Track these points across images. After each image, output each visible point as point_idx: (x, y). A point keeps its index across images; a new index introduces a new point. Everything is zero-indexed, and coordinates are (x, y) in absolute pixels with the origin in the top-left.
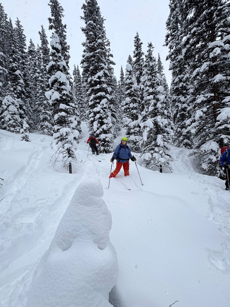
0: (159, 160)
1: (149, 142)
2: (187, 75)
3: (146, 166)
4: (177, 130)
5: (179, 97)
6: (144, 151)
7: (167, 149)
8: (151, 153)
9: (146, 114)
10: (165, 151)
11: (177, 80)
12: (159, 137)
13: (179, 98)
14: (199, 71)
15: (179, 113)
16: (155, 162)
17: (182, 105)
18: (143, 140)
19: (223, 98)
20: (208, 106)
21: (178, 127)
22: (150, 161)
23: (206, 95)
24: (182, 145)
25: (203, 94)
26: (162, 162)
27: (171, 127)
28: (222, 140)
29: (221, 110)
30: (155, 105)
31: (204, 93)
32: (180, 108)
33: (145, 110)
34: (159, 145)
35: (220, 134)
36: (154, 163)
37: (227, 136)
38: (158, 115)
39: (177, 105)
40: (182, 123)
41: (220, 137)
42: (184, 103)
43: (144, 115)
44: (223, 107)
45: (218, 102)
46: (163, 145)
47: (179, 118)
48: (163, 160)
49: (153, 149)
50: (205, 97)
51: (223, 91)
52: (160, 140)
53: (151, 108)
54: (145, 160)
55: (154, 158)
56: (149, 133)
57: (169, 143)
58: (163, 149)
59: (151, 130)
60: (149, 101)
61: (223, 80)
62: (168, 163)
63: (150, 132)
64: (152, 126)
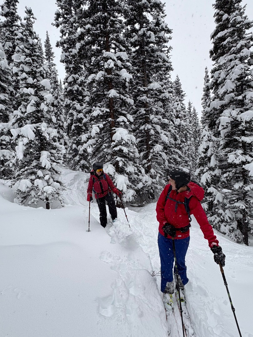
0: (44, 190)
1: (27, 162)
2: (82, 78)
3: (22, 201)
4: (71, 147)
5: (74, 102)
6: (19, 175)
7: (56, 172)
8: (31, 180)
9: (22, 115)
10: (54, 176)
11: (70, 79)
12: (45, 154)
13: (74, 104)
14: (94, 78)
15: (74, 124)
16: (37, 194)
17: (78, 115)
18: (16, 158)
19: (118, 117)
20: (104, 123)
21: (73, 143)
22: (29, 192)
23: (102, 109)
24: (78, 167)
25: (99, 107)
26: (48, 193)
27: (65, 142)
28: (118, 162)
29: (117, 129)
30: (38, 105)
31: (101, 106)
32: (75, 118)
33: (21, 109)
34: (43, 166)
35: (116, 156)
36: (36, 196)
37: (121, 158)
38: (42, 122)
39: (72, 113)
40: (78, 138)
41: (116, 160)
42: (80, 112)
43: (19, 117)
44: (118, 126)
45: (113, 120)
46: (50, 167)
47: (74, 130)
48: (50, 189)
49: (34, 173)
50: (101, 111)
51: (117, 109)
52: (45, 159)
53: (30, 109)
54: (20, 191)
55: (37, 188)
56: (27, 147)
57: (59, 164)
58: (50, 173)
59: (30, 143)
60: (26, 96)
61: (117, 97)
62: (58, 194)
63: (29, 145)
64: (32, 136)
